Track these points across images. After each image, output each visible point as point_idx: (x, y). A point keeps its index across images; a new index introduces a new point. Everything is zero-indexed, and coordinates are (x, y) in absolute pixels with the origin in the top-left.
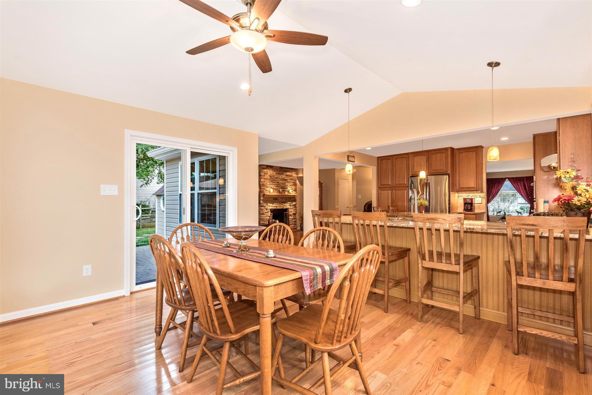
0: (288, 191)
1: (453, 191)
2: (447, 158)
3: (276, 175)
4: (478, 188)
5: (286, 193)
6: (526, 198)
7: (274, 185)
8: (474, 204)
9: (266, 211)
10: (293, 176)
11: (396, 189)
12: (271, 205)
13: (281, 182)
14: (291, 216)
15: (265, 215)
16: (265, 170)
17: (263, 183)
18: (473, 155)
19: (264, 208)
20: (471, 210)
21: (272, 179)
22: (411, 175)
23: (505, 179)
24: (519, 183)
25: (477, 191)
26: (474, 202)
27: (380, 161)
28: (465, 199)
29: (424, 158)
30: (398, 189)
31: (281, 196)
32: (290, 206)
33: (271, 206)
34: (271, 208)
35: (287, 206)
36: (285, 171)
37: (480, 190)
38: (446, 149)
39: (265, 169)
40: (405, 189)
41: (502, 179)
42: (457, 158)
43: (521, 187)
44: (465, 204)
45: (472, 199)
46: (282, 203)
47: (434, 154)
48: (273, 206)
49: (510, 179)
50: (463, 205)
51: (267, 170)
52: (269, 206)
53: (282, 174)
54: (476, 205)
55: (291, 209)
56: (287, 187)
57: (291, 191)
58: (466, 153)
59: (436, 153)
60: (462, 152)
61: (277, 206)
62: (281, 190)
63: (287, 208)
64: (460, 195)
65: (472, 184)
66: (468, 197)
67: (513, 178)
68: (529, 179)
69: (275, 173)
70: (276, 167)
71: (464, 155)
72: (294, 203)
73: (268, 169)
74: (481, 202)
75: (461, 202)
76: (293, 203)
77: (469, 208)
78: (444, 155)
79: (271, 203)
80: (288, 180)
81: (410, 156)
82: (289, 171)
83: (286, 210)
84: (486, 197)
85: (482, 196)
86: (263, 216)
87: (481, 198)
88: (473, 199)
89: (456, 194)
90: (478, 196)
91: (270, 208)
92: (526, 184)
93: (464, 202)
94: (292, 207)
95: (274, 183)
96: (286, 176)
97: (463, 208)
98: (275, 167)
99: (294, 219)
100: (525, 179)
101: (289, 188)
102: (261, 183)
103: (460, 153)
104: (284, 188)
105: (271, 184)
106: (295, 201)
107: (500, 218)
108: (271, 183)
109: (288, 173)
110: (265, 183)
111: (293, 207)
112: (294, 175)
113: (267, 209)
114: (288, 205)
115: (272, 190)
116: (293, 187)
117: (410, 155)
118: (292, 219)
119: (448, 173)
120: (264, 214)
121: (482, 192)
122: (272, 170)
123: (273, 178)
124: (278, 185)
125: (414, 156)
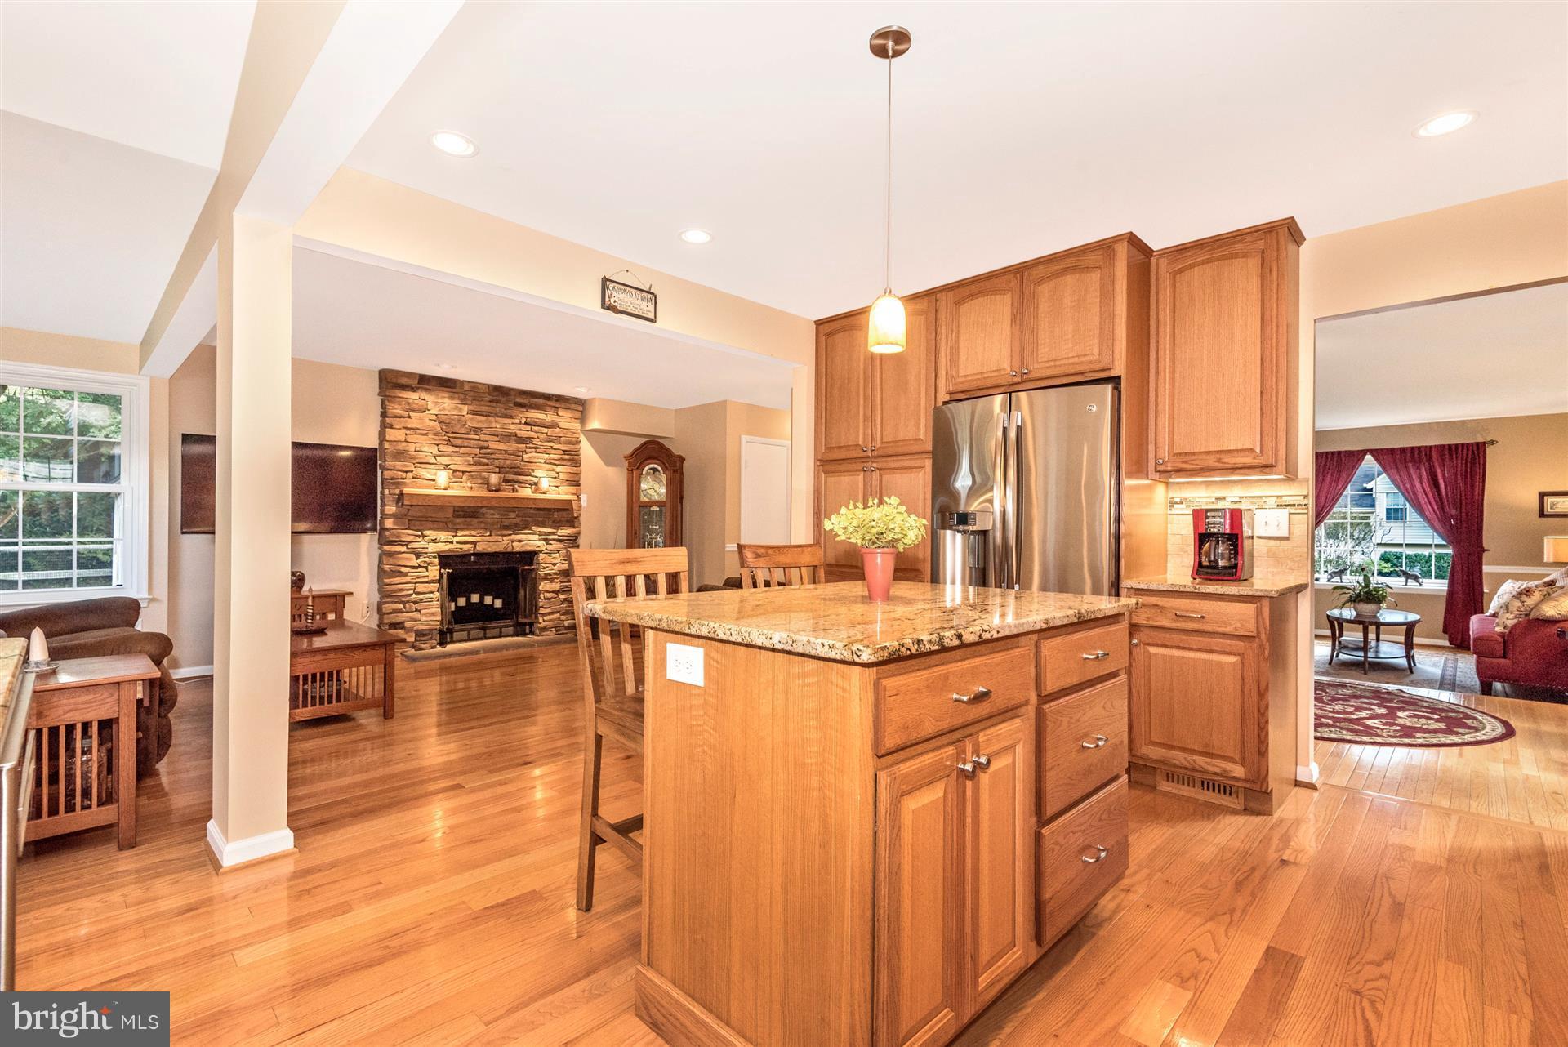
0: (536, 484)
1: (1139, 470)
2: (1107, 295)
3: (471, 419)
4: (1270, 452)
5: (526, 492)
6: (1439, 526)
7: (463, 455)
8: (1247, 543)
9: (415, 563)
10: (561, 425)
11: (884, 465)
12: (443, 536)
13: (502, 446)
14: (552, 581)
15: (408, 579)
16: (414, 395)
17: (401, 446)
18: (1244, 277)
19: (404, 549)
20: (1233, 572)
21: (451, 434)
22: (947, 398)
23: (1363, 453)
24: (1412, 471)
25: (1266, 467)
26: (1247, 532)
27: (823, 339)
28: (1199, 515)
29: (1001, 306)
30: (891, 465)
31: (494, 504)
32: (546, 541)
33: (441, 541)
34: (442, 547)
35: (531, 540)
36: (522, 405)
37: (1282, 465)
38: (1106, 247)
39: (413, 389)
40: (918, 463)
41: (1350, 454)
42: (1166, 295)
43: (1417, 484)
44: (1202, 538)
45: (1236, 516)
46: (506, 528)
47: (1048, 278)
48: (456, 539)
49: (1377, 454)
50: (1191, 548)
51: (424, 395)
52: (434, 541)
53: (506, 416)
54: (1259, 548)
55: (550, 552)
56: (531, 466)
57: (545, 484)
58: (1209, 270)
59: (1057, 274)
60: (1192, 266)
61: (475, 543)
62: (494, 479)
63: (528, 548)
64: (1177, 494)
65: (1242, 436)
66: (1221, 505)
67: (1392, 451)
68: (1451, 455)
69: (465, 409)
70: (474, 386)
71: (1199, 277)
72: (565, 531)
73: (426, 390)
74: (1285, 533)
75: (1183, 529)
76: (560, 532)
77: (1221, 563)
78: (1095, 276)
79: (446, 529)
80: (536, 441)
81: (942, 304)
82: (539, 407)
83: (530, 556)
84: (1310, 501)
85: (1289, 500)
86: (398, 580)
87: (1285, 512)
88: (1245, 515)
89: (1160, 490)
90: (1272, 502)
91: (432, 548)
92: (1439, 471)
93: (1196, 526)
94: (554, 546)
95: (462, 450)
96: (526, 424)
97: (1189, 561)
98: (466, 387)
99: (564, 592)
100: (1434, 454)
101: (537, 473)
102: (387, 445)
103: (1181, 271)
104: (514, 473)
105: (443, 454)
106: (573, 521)
107: (1346, 597)
108: (442, 448)
109: (536, 415)
110: (412, 447)
111: (560, 545)
112: (566, 420)
113: (418, 556)
114: (537, 537)
115: (443, 477)
116: (559, 469)
117: (941, 296)
118: (557, 592)
119: (1113, 374)
120: (405, 574)
121: (1291, 476)
122: (451, 398)
123: (457, 429)
124: (484, 457)
125: (959, 303)
